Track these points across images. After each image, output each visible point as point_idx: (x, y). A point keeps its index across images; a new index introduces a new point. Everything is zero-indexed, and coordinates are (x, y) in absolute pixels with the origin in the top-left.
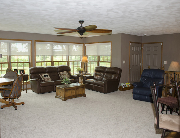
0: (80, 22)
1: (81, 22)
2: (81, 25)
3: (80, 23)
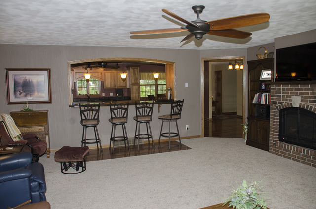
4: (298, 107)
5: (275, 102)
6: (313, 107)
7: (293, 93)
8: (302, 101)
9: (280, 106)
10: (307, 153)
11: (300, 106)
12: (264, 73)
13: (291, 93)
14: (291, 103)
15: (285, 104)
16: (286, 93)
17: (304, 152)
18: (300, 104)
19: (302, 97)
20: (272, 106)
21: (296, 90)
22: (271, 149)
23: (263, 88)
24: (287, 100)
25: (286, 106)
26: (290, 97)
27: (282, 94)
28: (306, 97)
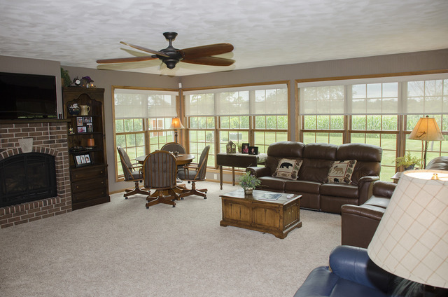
0: (166, 35)
1: (170, 37)
2: (170, 43)
3: (167, 38)
4: (31, 152)
6: (50, 148)
7: (21, 135)
8: (34, 143)
13: (16, 135)
14: (20, 149)
15: (9, 151)
16: (8, 136)
17: (45, 204)
18: (34, 148)
19: (34, 139)
21: (23, 130)
24: (11, 145)
25: (10, 154)
26: (17, 140)
28: (38, 138)
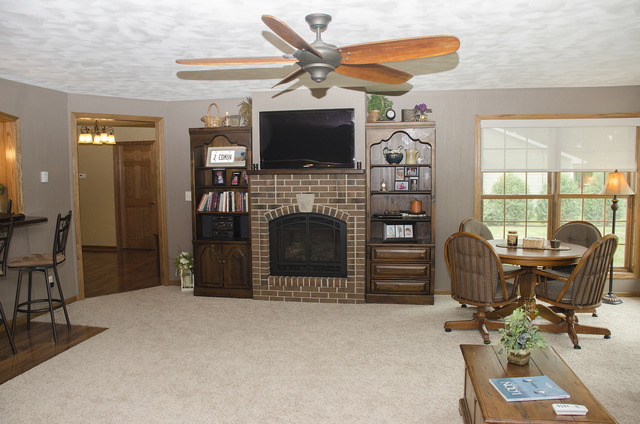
4: (310, 211)
5: (261, 207)
6: (337, 209)
7: (301, 189)
8: (316, 201)
9: (273, 213)
10: (331, 285)
11: (314, 209)
12: (213, 153)
13: (295, 189)
14: (297, 207)
15: (284, 209)
16: (285, 189)
17: (325, 284)
18: (314, 206)
19: (316, 195)
20: (256, 213)
21: (303, 183)
22: (258, 293)
23: (221, 181)
24: (287, 201)
25: (285, 211)
26: (294, 195)
27: (276, 192)
28: (322, 195)
